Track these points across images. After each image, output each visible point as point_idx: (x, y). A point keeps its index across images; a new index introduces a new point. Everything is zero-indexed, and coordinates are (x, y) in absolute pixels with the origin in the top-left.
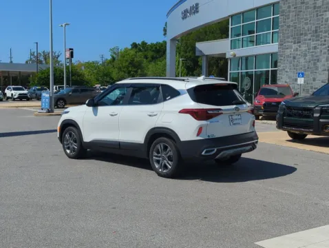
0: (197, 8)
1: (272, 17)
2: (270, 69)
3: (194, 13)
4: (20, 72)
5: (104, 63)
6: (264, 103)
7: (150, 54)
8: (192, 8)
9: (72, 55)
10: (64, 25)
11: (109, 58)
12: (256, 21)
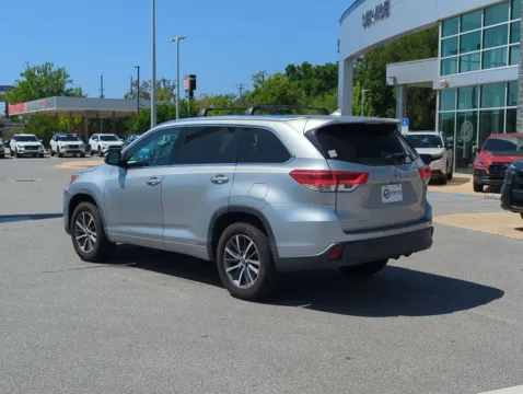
0: (387, 9)
1: (509, 22)
2: (506, 108)
3: (383, 16)
4: (114, 113)
5: (243, 98)
6: (490, 163)
7: (316, 82)
8: (379, 9)
9: (193, 85)
10: (176, 39)
11: (252, 89)
12: (482, 28)
